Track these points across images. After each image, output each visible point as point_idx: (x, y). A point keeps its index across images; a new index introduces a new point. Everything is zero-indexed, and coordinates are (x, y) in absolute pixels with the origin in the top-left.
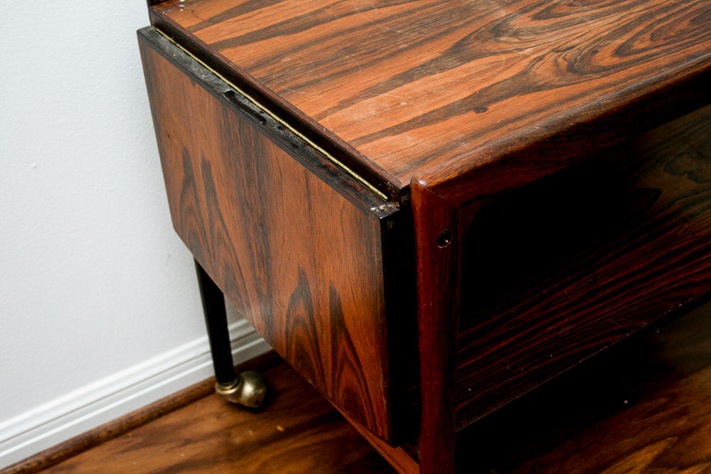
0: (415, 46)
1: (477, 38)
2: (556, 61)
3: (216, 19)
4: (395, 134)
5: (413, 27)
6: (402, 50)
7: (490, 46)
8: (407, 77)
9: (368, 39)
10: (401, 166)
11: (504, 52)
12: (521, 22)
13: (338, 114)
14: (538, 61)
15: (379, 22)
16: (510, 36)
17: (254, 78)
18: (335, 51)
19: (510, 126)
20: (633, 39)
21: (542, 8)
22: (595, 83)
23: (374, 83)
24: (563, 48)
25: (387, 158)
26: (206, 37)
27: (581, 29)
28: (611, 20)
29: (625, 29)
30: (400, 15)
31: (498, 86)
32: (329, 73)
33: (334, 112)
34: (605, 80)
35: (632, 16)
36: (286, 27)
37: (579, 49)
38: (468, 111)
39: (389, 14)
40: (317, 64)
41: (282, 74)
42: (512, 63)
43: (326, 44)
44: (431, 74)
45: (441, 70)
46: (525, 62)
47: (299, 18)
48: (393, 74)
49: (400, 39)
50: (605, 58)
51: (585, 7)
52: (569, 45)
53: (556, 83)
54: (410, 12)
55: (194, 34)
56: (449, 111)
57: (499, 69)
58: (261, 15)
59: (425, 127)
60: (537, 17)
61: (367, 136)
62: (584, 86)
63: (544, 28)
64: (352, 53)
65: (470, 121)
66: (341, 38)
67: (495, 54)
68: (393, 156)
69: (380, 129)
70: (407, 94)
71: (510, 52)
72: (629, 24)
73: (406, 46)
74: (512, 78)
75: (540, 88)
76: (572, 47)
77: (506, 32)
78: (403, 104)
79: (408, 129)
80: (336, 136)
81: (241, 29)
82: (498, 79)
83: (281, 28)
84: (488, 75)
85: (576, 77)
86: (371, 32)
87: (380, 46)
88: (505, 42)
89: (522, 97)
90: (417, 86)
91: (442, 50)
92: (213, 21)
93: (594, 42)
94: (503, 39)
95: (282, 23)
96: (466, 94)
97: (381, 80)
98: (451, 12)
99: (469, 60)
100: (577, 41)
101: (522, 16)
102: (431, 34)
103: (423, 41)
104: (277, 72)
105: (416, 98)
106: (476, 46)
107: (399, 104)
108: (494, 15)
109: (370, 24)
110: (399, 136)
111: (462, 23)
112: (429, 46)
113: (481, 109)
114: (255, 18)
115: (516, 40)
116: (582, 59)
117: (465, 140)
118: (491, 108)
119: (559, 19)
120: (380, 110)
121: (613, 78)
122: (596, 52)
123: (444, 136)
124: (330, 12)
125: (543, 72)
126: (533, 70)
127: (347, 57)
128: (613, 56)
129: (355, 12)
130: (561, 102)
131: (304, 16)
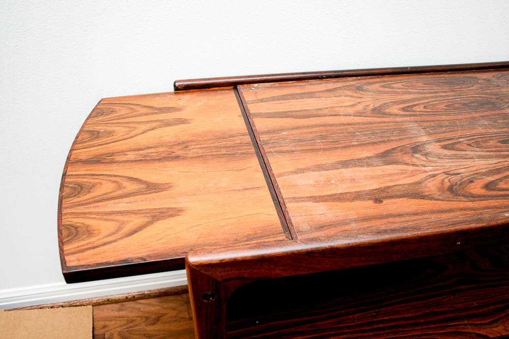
0: (362, 145)
1: (401, 151)
2: (443, 180)
3: (265, 100)
4: (316, 202)
5: (367, 133)
6: (353, 146)
7: (407, 159)
8: (345, 164)
9: (337, 133)
10: (305, 227)
11: (413, 165)
12: (434, 148)
13: (291, 177)
14: (431, 177)
15: (349, 124)
16: (422, 155)
17: (260, 140)
18: (315, 135)
19: (391, 219)
20: (500, 180)
21: (450, 142)
22: (462, 205)
23: (323, 162)
24: (452, 172)
25: (300, 218)
26: (252, 109)
27: (469, 163)
28: (491, 162)
29: (498, 171)
30: (363, 124)
31: (398, 187)
32: (303, 148)
33: (289, 175)
34: (470, 204)
35: (506, 163)
36: (297, 114)
37: (462, 176)
38: (370, 199)
39: (357, 121)
40: (299, 141)
41: (276, 141)
42: (414, 174)
43: (312, 130)
44: (361, 166)
45: (369, 165)
46: (423, 176)
47: (308, 110)
48: (339, 160)
49: (356, 138)
50: (476, 188)
51: (478, 149)
52: (456, 172)
53: (436, 197)
54: (371, 123)
55: (248, 105)
56: (358, 196)
57: (404, 176)
58: (289, 104)
59: (336, 203)
60: (445, 147)
61: (298, 198)
62: (453, 205)
63: (445, 156)
64: (323, 139)
65: (366, 207)
66: (323, 128)
67: (407, 164)
68: (305, 217)
69: (308, 196)
70: (339, 175)
71: (417, 166)
72: (502, 168)
73: (357, 143)
74: (410, 184)
75: (423, 197)
76: (458, 174)
77: (420, 151)
78: (333, 182)
79: (325, 201)
80: (280, 192)
81: (273, 109)
82: (400, 182)
83: (294, 114)
84: (396, 177)
85: (451, 196)
86: (342, 130)
87: (342, 139)
88: (417, 158)
89: (409, 200)
90: (347, 172)
91: (376, 153)
92: (262, 101)
93: (474, 174)
94: (417, 155)
95: (296, 111)
96: (375, 186)
97: (330, 162)
98: (395, 129)
99: (389, 164)
100: (463, 170)
101: (436, 144)
102: (376, 140)
103: (368, 143)
104: (275, 139)
105: (342, 181)
106: (398, 156)
107: (330, 181)
108: (419, 138)
109: (344, 124)
110: (317, 204)
111: (397, 138)
112: (370, 147)
113: (378, 201)
114: (285, 104)
115: (424, 159)
116: (460, 184)
117: (356, 221)
118: (385, 202)
119: (458, 152)
120: (317, 182)
121: (475, 205)
122: (472, 182)
123: (344, 213)
124: (326, 111)
125: (431, 186)
126: (426, 182)
127: (319, 141)
128: (482, 188)
129: (340, 115)
130: (433, 212)
131: (311, 110)
